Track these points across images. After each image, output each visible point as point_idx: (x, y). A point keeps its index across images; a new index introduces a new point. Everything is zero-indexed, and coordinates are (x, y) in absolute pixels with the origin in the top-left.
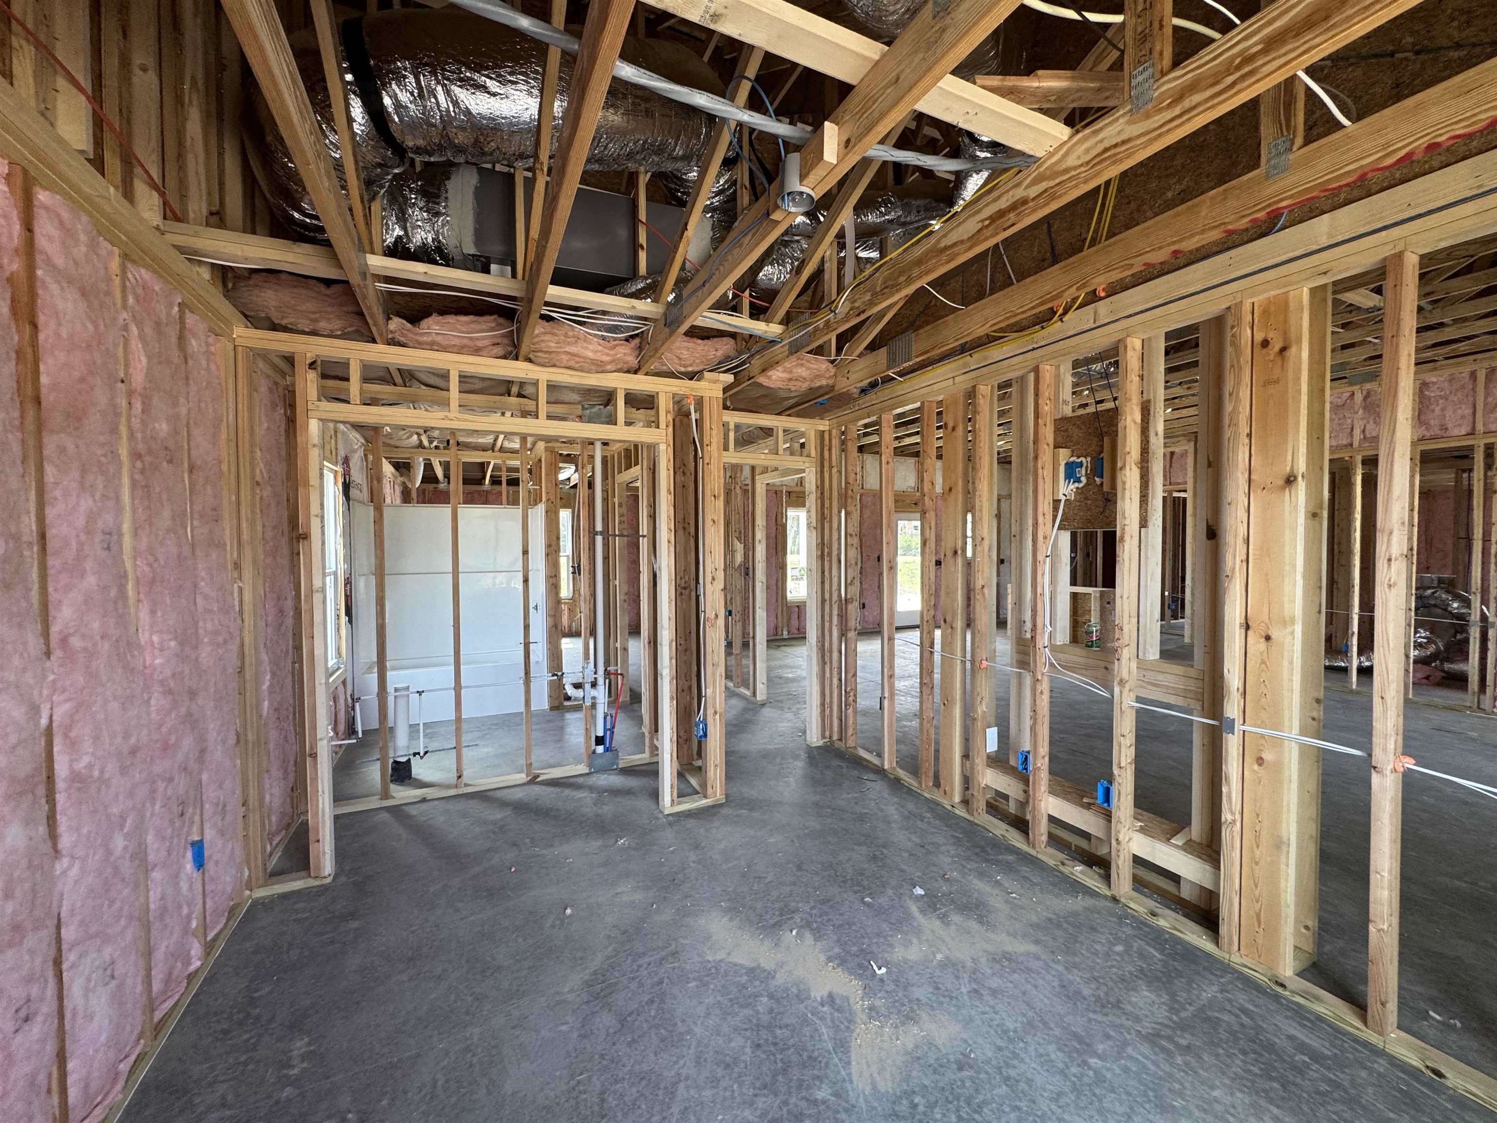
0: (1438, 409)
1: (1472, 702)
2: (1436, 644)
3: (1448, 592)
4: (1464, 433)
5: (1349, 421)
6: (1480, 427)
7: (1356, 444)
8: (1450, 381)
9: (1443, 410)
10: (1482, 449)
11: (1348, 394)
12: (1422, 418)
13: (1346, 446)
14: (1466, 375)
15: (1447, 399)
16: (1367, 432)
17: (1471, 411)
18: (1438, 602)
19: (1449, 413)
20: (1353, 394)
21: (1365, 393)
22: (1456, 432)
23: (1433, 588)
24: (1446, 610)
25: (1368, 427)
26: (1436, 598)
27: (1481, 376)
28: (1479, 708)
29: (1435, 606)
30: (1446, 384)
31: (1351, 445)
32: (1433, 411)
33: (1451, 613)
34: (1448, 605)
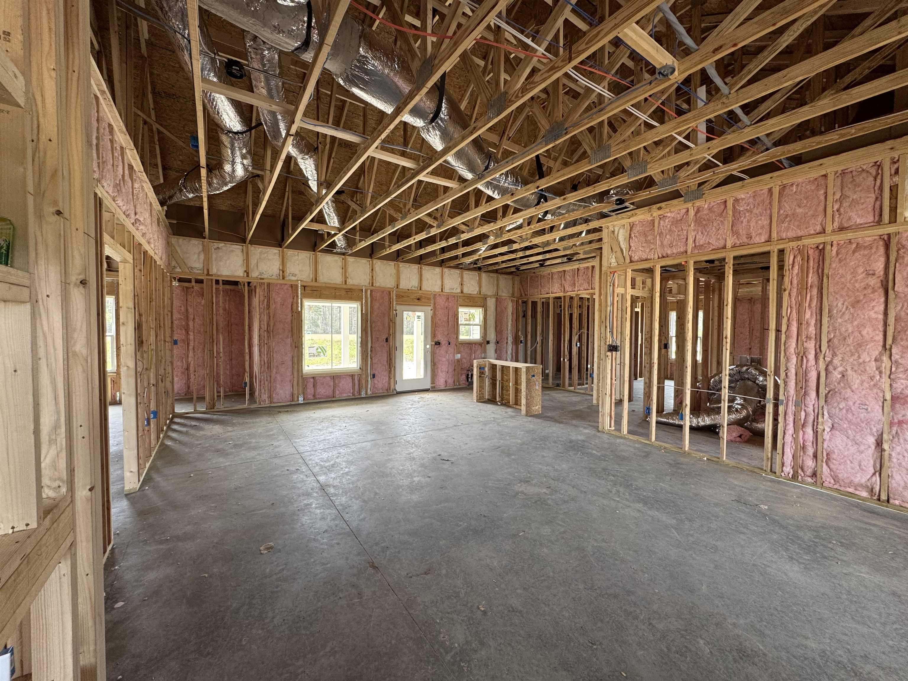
0: (745, 223)
1: (767, 466)
2: (747, 409)
3: (756, 369)
4: (763, 241)
5: (685, 232)
6: (774, 235)
7: (689, 251)
8: (754, 197)
9: (748, 222)
10: (776, 254)
11: (684, 211)
12: (735, 229)
13: (682, 253)
14: (766, 191)
15: (751, 212)
16: (697, 241)
17: (769, 221)
18: (750, 376)
19: (752, 224)
20: (688, 211)
21: (695, 210)
22: (757, 240)
23: (747, 365)
24: (755, 382)
25: (697, 236)
26: (749, 373)
27: (776, 191)
28: (771, 471)
29: (748, 379)
30: (751, 200)
31: (686, 252)
32: (742, 222)
33: (758, 384)
34: (756, 379)
